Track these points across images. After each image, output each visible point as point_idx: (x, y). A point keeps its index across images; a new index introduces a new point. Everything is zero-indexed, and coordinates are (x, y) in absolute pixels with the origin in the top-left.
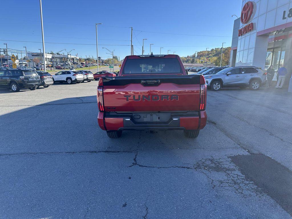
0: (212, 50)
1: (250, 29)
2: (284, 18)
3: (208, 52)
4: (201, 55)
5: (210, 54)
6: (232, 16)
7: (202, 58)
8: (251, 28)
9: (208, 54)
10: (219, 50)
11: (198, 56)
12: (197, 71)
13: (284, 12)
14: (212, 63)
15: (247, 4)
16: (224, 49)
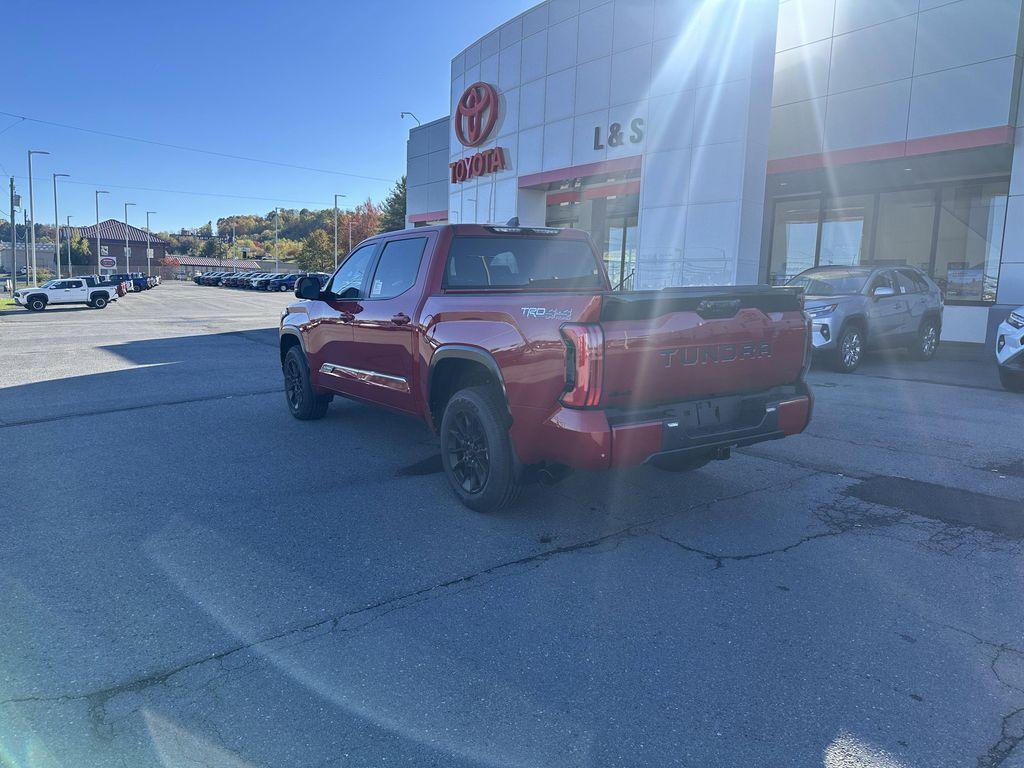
0: (272, 216)
1: (494, 164)
2: (598, 146)
3: (258, 220)
4: (232, 229)
5: (266, 228)
6: (402, 117)
7: (239, 241)
8: (499, 162)
9: (258, 230)
10: (297, 216)
11: (222, 234)
12: (255, 284)
13: (597, 130)
14: (284, 260)
15: (477, 87)
16: (311, 214)
